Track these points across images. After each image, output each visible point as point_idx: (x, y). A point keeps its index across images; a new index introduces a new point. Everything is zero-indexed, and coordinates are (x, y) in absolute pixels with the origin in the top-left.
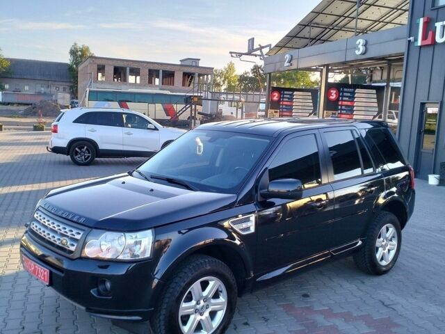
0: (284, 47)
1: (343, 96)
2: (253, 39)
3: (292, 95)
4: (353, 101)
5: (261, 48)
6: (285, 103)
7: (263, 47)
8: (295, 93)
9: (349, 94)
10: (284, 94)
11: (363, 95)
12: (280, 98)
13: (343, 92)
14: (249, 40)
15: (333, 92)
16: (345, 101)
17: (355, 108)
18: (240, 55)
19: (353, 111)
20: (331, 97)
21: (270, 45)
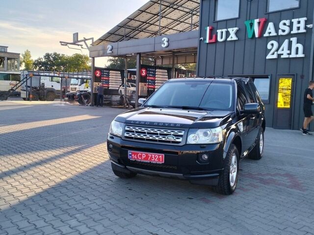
0: (104, 40)
1: (149, 74)
2: (77, 33)
3: (109, 73)
4: (155, 77)
5: (85, 40)
6: (104, 78)
7: (87, 40)
8: (110, 72)
9: (152, 73)
10: (103, 72)
11: (160, 73)
12: (101, 74)
13: (149, 71)
14: (74, 34)
15: (144, 71)
16: (151, 77)
17: (156, 82)
18: (66, 44)
19: (155, 83)
20: (143, 74)
21: (92, 39)
